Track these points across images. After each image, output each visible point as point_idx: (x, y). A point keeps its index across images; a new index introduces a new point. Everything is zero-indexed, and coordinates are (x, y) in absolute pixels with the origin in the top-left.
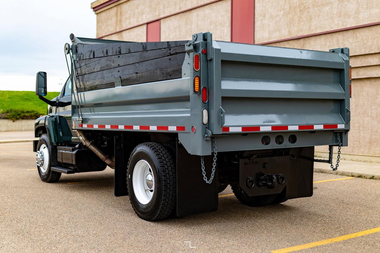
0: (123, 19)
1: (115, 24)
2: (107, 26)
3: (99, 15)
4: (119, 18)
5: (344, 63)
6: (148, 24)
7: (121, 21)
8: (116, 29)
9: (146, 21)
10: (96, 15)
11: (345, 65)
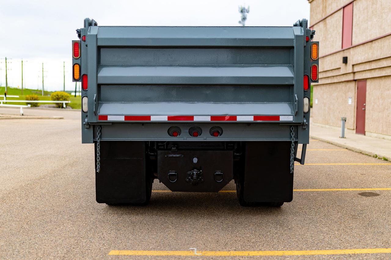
0: (327, 6)
1: (321, 11)
2: (317, 13)
3: (312, 3)
4: (325, 4)
5: (294, 39)
6: (344, 7)
7: (326, 7)
8: (322, 16)
9: (343, 5)
10: (310, 4)
11: (295, 41)
